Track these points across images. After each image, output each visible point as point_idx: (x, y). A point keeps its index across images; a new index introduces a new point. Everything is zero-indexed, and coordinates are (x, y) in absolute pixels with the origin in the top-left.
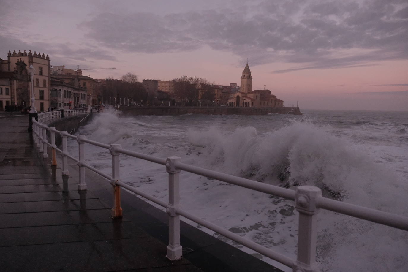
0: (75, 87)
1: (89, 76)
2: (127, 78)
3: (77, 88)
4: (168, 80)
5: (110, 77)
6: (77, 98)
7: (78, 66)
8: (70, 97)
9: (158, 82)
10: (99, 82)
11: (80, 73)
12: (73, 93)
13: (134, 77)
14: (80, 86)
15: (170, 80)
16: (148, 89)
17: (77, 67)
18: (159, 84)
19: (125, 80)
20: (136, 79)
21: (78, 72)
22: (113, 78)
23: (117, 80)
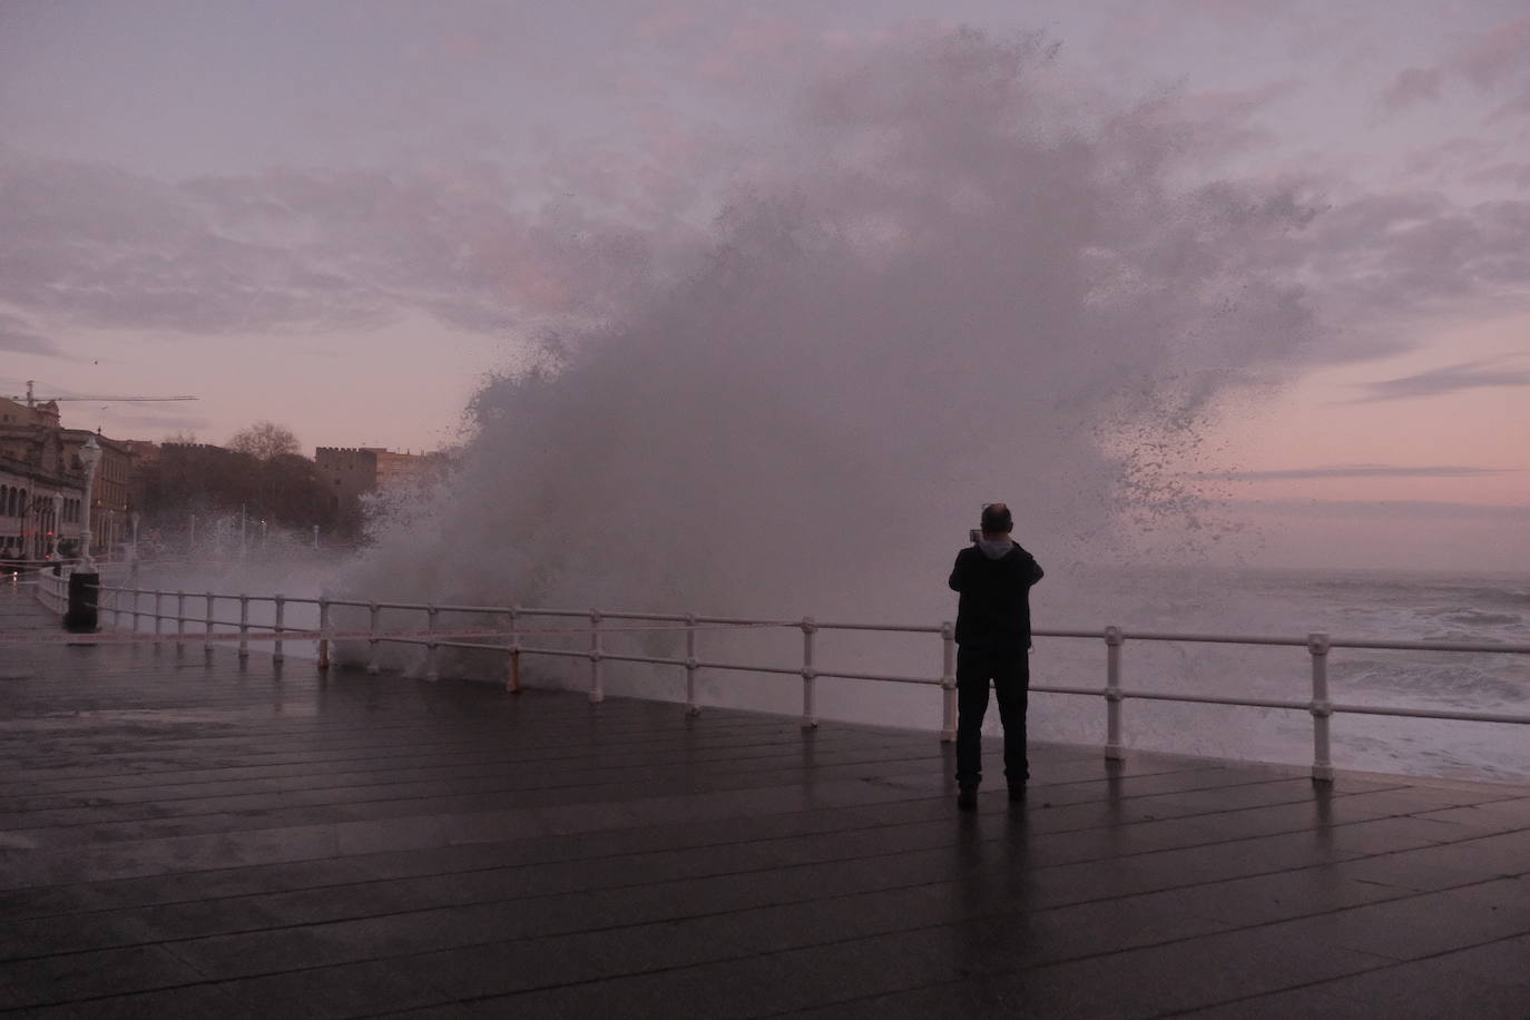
0: (43, 473)
1: (99, 430)
2: (257, 441)
3: (49, 476)
4: (415, 452)
5: (181, 437)
6: (46, 515)
7: (30, 384)
8: (23, 515)
9: (379, 457)
10: (130, 455)
11: (51, 417)
12: (34, 497)
13: (283, 439)
14: (60, 470)
15: (422, 452)
16: (338, 482)
17: (27, 389)
18: (380, 466)
19: (245, 449)
20: (293, 448)
21: (39, 413)
22: (193, 439)
23: (211, 449)
